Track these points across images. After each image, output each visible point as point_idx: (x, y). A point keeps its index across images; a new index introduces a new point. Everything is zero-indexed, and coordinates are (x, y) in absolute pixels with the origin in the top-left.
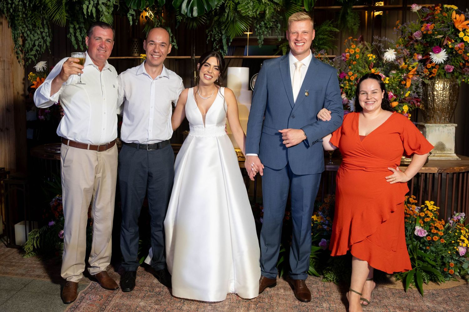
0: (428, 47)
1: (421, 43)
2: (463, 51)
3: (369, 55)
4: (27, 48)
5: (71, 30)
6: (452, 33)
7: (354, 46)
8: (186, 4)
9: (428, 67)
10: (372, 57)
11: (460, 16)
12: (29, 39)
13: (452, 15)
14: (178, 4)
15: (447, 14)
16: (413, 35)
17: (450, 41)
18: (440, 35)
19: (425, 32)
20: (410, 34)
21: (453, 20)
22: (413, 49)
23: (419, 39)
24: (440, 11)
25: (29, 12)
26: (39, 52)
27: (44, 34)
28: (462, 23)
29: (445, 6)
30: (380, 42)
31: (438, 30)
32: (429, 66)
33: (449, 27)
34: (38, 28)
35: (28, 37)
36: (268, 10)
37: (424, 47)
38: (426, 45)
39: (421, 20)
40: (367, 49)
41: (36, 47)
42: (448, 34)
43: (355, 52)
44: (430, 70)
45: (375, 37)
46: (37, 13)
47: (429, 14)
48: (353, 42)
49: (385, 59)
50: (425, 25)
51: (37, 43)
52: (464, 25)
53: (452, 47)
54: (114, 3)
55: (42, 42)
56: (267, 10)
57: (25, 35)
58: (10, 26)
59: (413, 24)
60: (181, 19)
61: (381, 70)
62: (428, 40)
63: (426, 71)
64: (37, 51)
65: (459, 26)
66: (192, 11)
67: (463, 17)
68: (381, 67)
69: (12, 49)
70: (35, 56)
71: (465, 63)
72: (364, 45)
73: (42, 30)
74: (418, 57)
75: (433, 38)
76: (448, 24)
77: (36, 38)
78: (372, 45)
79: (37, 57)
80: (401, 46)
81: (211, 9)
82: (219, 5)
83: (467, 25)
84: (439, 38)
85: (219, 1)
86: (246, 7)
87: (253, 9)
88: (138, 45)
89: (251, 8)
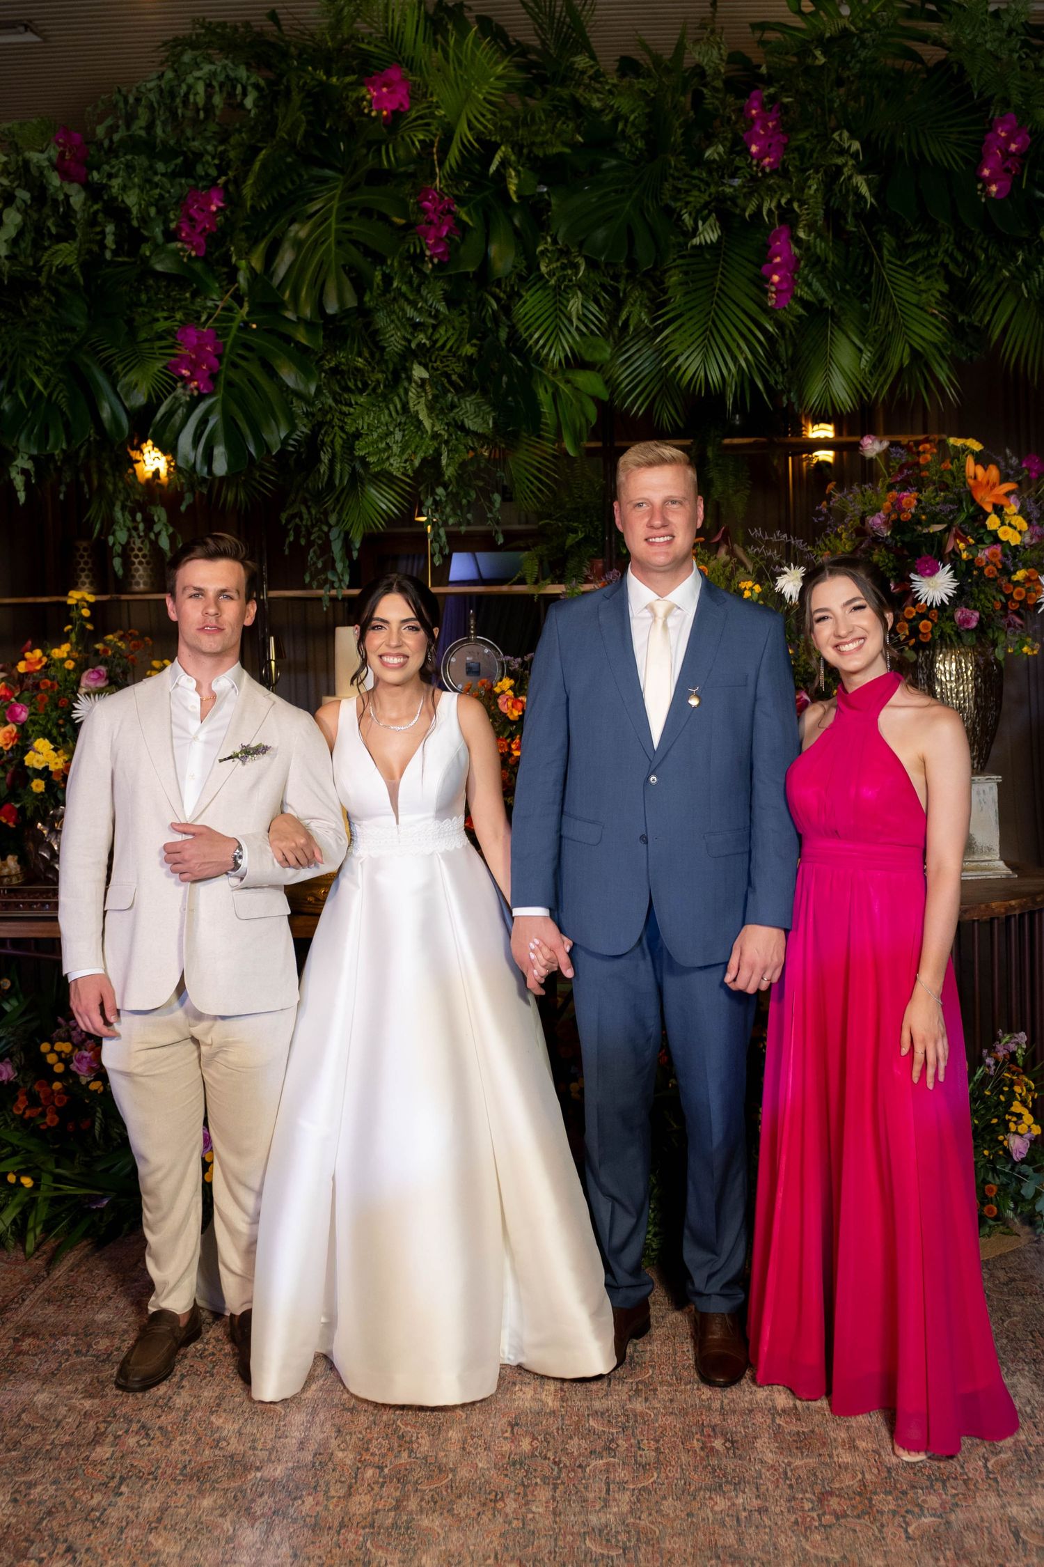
0: (906, 558)
1: (889, 548)
2: (998, 569)
3: (743, 585)
6: (969, 518)
8: (190, 440)
9: (908, 615)
10: (752, 589)
11: (986, 470)
13: (964, 467)
14: (169, 436)
15: (950, 467)
16: (867, 525)
17: (964, 540)
18: (937, 523)
19: (895, 516)
20: (857, 520)
21: (969, 481)
23: (885, 535)
24: (932, 455)
28: (991, 489)
29: (951, 441)
30: (771, 545)
31: (929, 509)
32: (910, 612)
33: (959, 502)
36: (446, 455)
37: (897, 558)
38: (901, 553)
39: (890, 480)
40: (740, 564)
42: (957, 523)
44: (913, 624)
45: (753, 531)
47: (906, 463)
49: (782, 594)
50: (893, 497)
52: (997, 496)
53: (971, 557)
56: (441, 455)
59: (869, 493)
60: (182, 485)
62: (908, 538)
63: (902, 628)
65: (986, 499)
66: (208, 458)
67: (994, 472)
71: (1007, 601)
72: (729, 552)
75: (916, 534)
76: (957, 493)
78: (755, 554)
81: (269, 451)
82: (295, 440)
83: (1008, 494)
84: (934, 533)
85: (293, 428)
86: (382, 445)
87: (403, 451)
88: (90, 561)
89: (396, 449)
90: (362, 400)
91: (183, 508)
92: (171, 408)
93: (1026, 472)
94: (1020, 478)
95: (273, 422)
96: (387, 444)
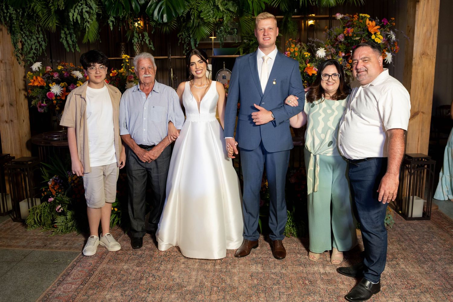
0: (349, 46)
1: (344, 44)
3: (305, 53)
4: (26, 52)
5: (63, 36)
6: (366, 35)
7: (293, 46)
8: (157, 12)
9: (349, 62)
10: (308, 55)
11: (372, 22)
12: (26, 44)
13: (366, 20)
14: (151, 12)
15: (362, 21)
16: (338, 38)
18: (358, 37)
19: (346, 35)
20: (335, 36)
21: (367, 25)
22: (338, 48)
23: (343, 40)
24: (358, 18)
25: (25, 20)
26: (36, 55)
27: (40, 39)
28: (373, 28)
29: (361, 15)
30: (313, 42)
31: (356, 33)
33: (364, 31)
34: (34, 34)
35: (26, 42)
36: (225, 17)
37: (347, 46)
38: (347, 45)
39: (344, 25)
40: (304, 48)
41: (34, 51)
42: (363, 37)
43: (294, 51)
44: (351, 64)
45: (309, 38)
46: (33, 21)
47: (349, 21)
48: (293, 43)
49: (317, 56)
50: (347, 29)
51: (34, 47)
52: (375, 30)
54: (97, 11)
55: (38, 46)
57: (23, 40)
58: (9, 32)
59: (338, 29)
60: (154, 25)
61: (315, 65)
62: (349, 41)
63: (348, 66)
64: (34, 53)
65: (372, 30)
66: (162, 17)
67: (374, 23)
68: (314, 62)
69: (12, 53)
70: (33, 58)
72: (300, 45)
73: (38, 36)
74: (342, 54)
75: (352, 40)
76: (363, 29)
77: (33, 42)
78: (307, 45)
79: (34, 59)
80: (329, 46)
81: (179, 16)
82: (185, 12)
83: (378, 29)
84: (357, 40)
85: (185, 9)
86: (208, 15)
87: (213, 16)
88: (124, 48)
89: (211, 16)
90: (202, 2)
91: (152, 33)
92: (152, 4)
93: (383, 23)
94: (381, 25)
95: (180, 7)
96: (209, 14)
